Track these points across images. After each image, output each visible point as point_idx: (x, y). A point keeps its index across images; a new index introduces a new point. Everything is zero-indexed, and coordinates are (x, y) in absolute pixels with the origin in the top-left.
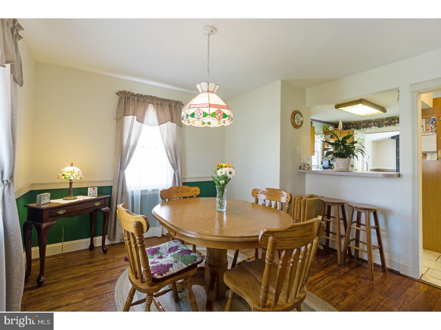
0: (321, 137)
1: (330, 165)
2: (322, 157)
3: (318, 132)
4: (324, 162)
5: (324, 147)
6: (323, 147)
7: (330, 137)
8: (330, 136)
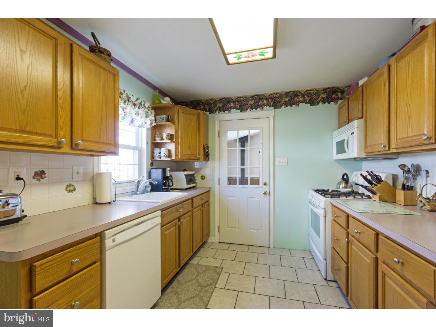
0: (147, 116)
1: (166, 178)
2: (150, 161)
3: (137, 100)
4: (153, 171)
5: (155, 140)
6: (152, 140)
7: (165, 120)
8: (165, 116)
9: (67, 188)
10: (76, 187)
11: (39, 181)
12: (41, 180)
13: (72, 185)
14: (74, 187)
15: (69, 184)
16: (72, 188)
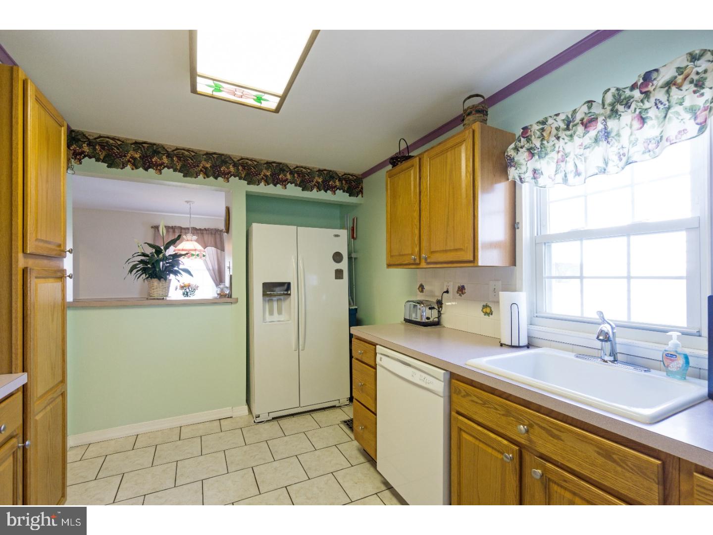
9: (483, 308)
10: (493, 310)
11: (461, 296)
12: (462, 295)
13: (489, 307)
14: (491, 310)
15: (485, 304)
16: (488, 310)
